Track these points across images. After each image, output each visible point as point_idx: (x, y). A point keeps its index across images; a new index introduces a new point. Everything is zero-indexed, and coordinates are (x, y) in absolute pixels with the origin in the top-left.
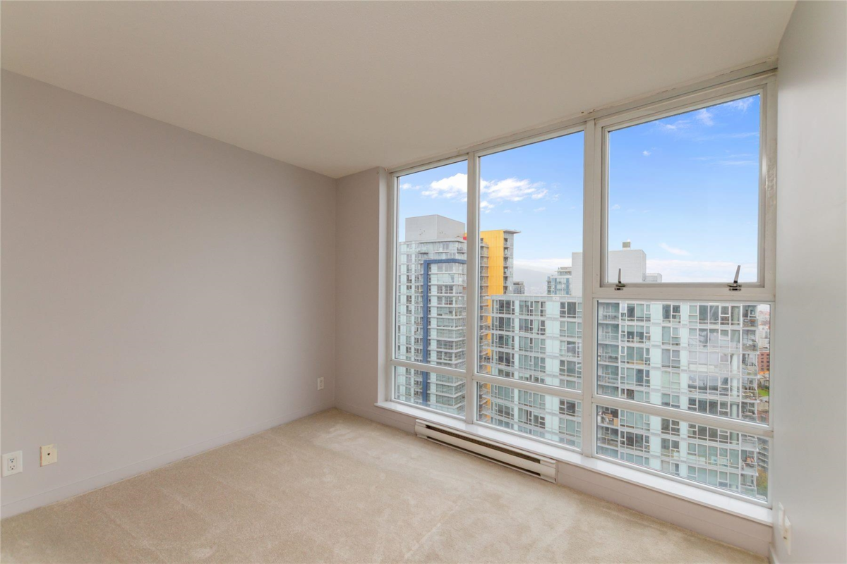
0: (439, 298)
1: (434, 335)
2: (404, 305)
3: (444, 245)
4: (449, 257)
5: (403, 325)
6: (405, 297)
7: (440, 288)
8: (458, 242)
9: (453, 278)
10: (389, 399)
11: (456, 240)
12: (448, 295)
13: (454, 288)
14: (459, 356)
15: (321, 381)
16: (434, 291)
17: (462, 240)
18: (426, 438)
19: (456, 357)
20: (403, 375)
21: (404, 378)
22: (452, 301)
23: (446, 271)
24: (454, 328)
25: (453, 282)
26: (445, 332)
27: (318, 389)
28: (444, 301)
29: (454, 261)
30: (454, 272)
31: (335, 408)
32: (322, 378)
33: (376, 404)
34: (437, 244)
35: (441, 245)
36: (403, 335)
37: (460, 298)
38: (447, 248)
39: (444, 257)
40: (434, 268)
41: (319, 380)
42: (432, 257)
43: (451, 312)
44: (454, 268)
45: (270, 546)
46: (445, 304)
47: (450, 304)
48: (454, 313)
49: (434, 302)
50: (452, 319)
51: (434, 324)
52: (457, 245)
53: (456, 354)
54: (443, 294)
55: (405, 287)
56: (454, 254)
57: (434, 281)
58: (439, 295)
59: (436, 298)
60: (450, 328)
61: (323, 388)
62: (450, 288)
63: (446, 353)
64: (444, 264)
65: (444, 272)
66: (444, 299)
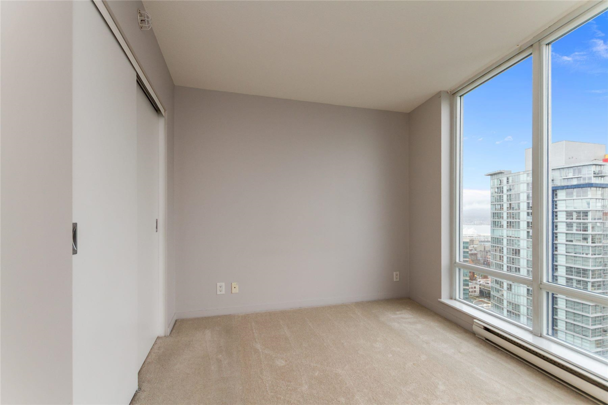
0: (569, 225)
1: (561, 261)
2: (524, 230)
3: (574, 170)
4: (582, 182)
5: (523, 249)
6: (526, 223)
7: (569, 214)
8: (596, 165)
9: (588, 204)
10: (454, 297)
11: (592, 163)
12: (582, 221)
13: (590, 214)
14: (599, 286)
15: (397, 275)
16: (562, 217)
17: (601, 163)
18: (484, 339)
19: (592, 286)
20: (524, 296)
21: (525, 299)
22: (587, 227)
23: (577, 196)
24: (589, 256)
25: (589, 208)
26: (577, 259)
27: (395, 280)
28: (575, 228)
29: (590, 185)
30: (590, 196)
31: (409, 298)
32: (398, 273)
33: (439, 300)
34: (565, 170)
35: (572, 170)
36: (523, 258)
37: (598, 224)
38: (580, 172)
39: (575, 182)
40: (561, 195)
41: (395, 273)
42: (558, 183)
43: (585, 239)
44: (589, 193)
45: (316, 374)
46: (577, 230)
47: (585, 231)
48: (590, 240)
49: (562, 228)
50: (589, 246)
51: (561, 250)
52: (593, 168)
53: (593, 283)
54: (574, 220)
55: (526, 214)
56: (590, 178)
57: (561, 206)
58: (569, 221)
59: (565, 224)
60: (584, 256)
61: (398, 280)
62: (586, 213)
63: (579, 281)
64: (575, 190)
65: (575, 198)
66: (575, 225)
